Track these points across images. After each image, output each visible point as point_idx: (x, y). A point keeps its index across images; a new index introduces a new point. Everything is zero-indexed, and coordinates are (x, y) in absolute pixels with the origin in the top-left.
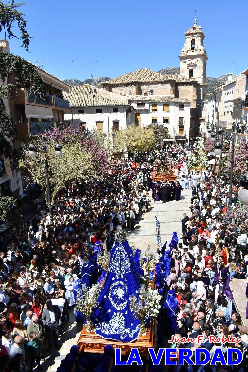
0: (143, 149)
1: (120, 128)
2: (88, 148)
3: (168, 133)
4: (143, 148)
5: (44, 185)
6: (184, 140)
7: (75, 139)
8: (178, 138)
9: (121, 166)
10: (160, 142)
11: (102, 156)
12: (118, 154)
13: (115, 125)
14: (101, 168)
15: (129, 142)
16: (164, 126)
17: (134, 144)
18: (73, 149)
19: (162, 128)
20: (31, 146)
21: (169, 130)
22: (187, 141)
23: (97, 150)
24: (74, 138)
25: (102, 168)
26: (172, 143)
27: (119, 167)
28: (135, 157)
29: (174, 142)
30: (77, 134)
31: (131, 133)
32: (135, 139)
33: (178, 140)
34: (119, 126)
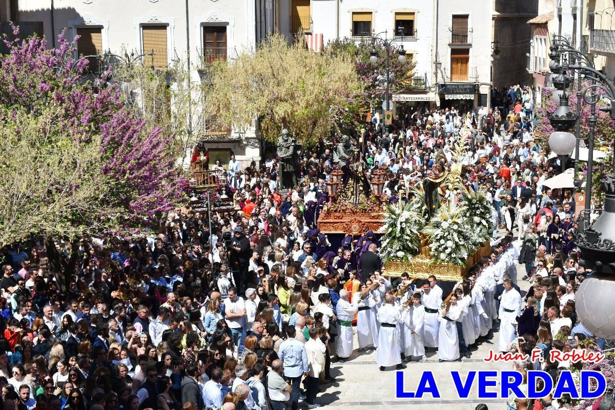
0: (313, 128)
1: (230, 52)
3: (413, 71)
4: (315, 124)
6: (472, 97)
7: (47, 87)
8: (448, 94)
9: (230, 193)
10: (381, 103)
11: (146, 154)
12: (221, 146)
13: (212, 38)
14: (140, 199)
15: (262, 102)
16: (397, 44)
17: (281, 110)
19: (388, 51)
21: (414, 61)
22: (480, 100)
23: (126, 128)
24: (45, 82)
26: (425, 107)
27: (221, 194)
28: (283, 159)
29: (435, 103)
30: (55, 71)
31: (270, 70)
32: (283, 91)
33: (447, 97)
34: (225, 44)
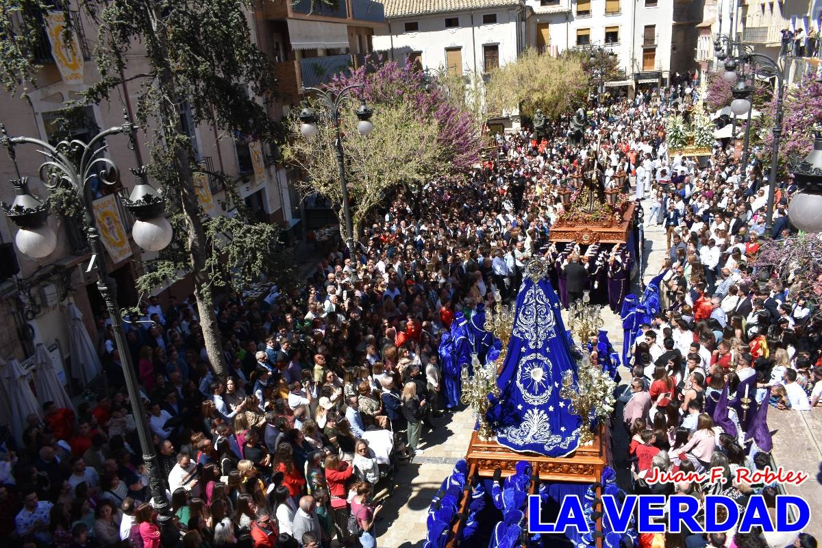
0: (555, 107)
1: (502, 62)
2: (429, 111)
3: (617, 66)
4: (557, 104)
5: (336, 198)
6: (657, 80)
7: (400, 92)
8: (641, 78)
9: (505, 151)
10: (597, 88)
11: (461, 129)
12: (496, 122)
13: (489, 53)
15: (524, 92)
16: (608, 49)
17: (535, 97)
18: (396, 115)
19: (602, 54)
20: (305, 113)
21: (618, 58)
22: (663, 82)
23: (448, 115)
24: (398, 89)
25: (461, 155)
26: (625, 89)
28: (537, 128)
29: (632, 87)
30: (405, 81)
31: (528, 72)
32: (536, 86)
33: (640, 82)
34: (498, 57)
